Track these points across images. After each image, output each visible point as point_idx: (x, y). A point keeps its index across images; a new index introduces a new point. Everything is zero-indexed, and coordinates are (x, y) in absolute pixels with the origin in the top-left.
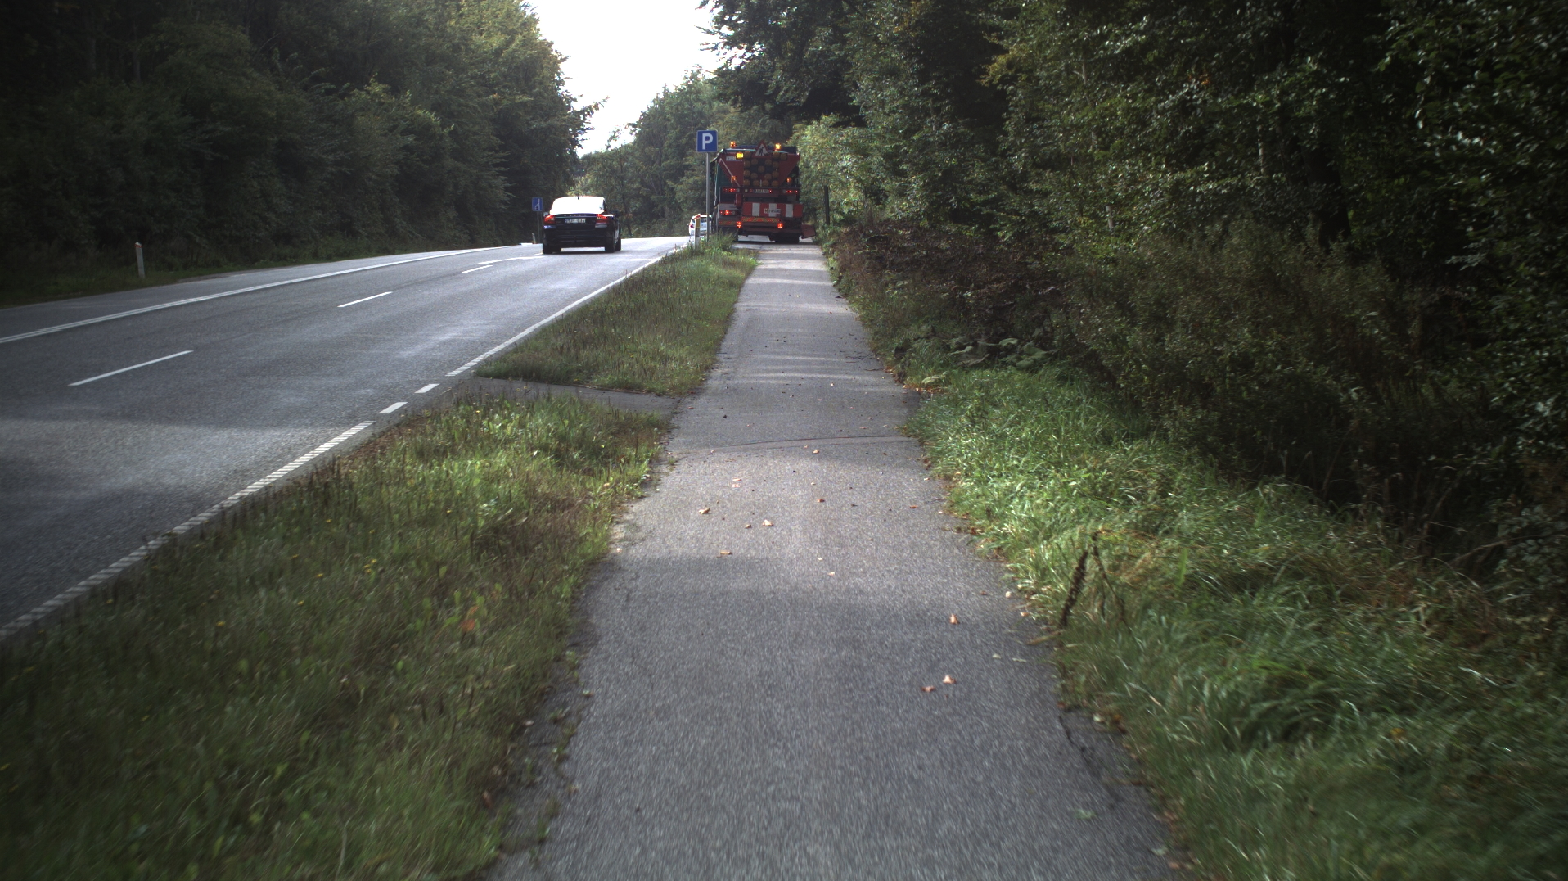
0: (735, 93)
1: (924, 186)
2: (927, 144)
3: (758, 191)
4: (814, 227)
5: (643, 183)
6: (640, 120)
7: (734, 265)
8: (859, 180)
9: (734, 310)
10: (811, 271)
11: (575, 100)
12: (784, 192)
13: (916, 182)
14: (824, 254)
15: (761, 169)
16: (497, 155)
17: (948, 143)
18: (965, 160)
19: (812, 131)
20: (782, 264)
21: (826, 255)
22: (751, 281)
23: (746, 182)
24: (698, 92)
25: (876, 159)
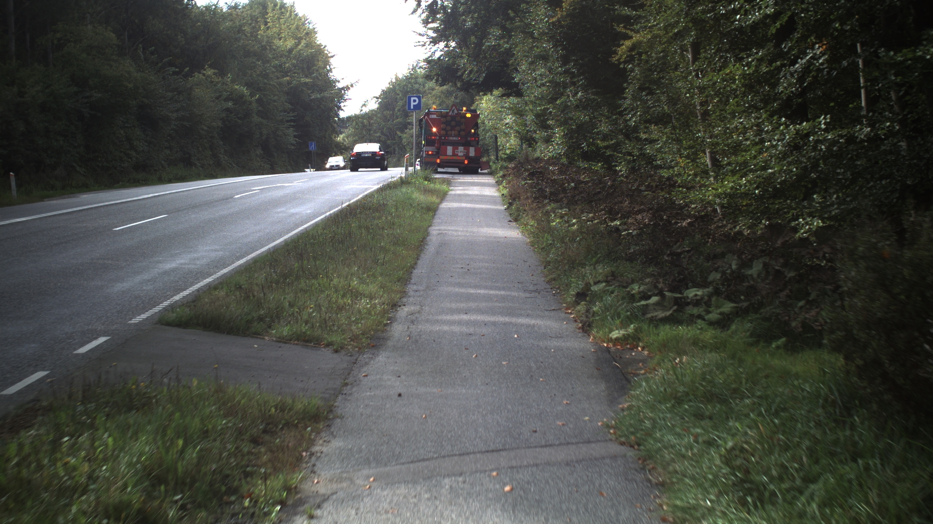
0: (437, 75)
1: (564, 135)
2: (566, 107)
3: (451, 138)
4: (488, 162)
5: (382, 133)
6: (381, 95)
7: (432, 192)
8: (517, 132)
9: (428, 234)
10: (487, 196)
11: (339, 82)
12: (469, 139)
13: (558, 133)
14: (497, 182)
15: (453, 123)
16: (288, 115)
17: (581, 106)
18: (594, 118)
19: (486, 101)
20: (467, 190)
21: (498, 183)
22: (445, 205)
23: (443, 132)
24: (416, 78)
25: (530, 117)
